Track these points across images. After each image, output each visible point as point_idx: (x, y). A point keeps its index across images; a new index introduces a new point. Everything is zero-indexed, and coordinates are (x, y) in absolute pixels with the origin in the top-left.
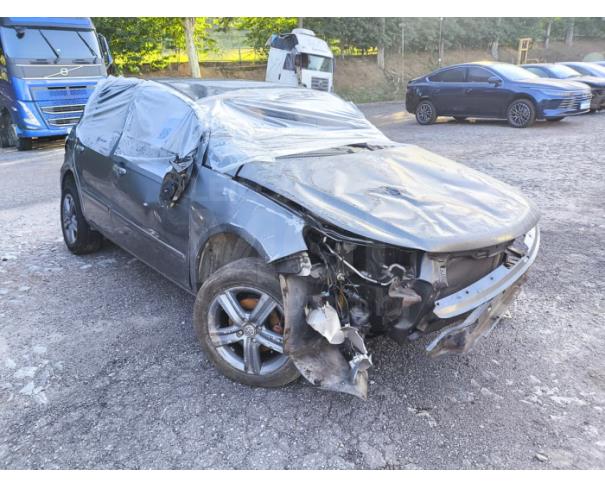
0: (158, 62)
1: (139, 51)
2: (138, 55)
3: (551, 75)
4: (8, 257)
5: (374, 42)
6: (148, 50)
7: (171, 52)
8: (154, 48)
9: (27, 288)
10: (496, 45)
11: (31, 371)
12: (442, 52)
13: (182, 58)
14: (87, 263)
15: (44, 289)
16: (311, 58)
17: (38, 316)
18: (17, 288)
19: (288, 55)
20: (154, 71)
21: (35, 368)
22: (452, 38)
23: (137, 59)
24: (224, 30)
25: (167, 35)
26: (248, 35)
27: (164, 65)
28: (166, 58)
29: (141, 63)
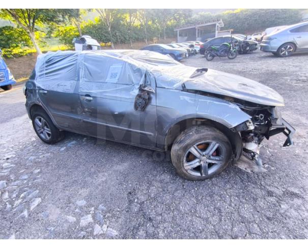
0: (21, 53)
1: (9, 48)
2: (9, 50)
3: (173, 47)
4: (9, 157)
5: (109, 40)
6: (14, 47)
7: (26, 48)
8: (17, 46)
9: (39, 170)
10: (146, 40)
11: (89, 218)
12: (131, 43)
13: (33, 50)
14: (62, 147)
15: (50, 168)
16: (93, 46)
17: (61, 184)
18: (32, 173)
19: (83, 46)
20: (20, 57)
21: (90, 216)
22: (134, 38)
23: (10, 52)
24: (50, 38)
25: (23, 40)
26: (60, 39)
27: (25, 54)
28: (26, 51)
29: (13, 53)
